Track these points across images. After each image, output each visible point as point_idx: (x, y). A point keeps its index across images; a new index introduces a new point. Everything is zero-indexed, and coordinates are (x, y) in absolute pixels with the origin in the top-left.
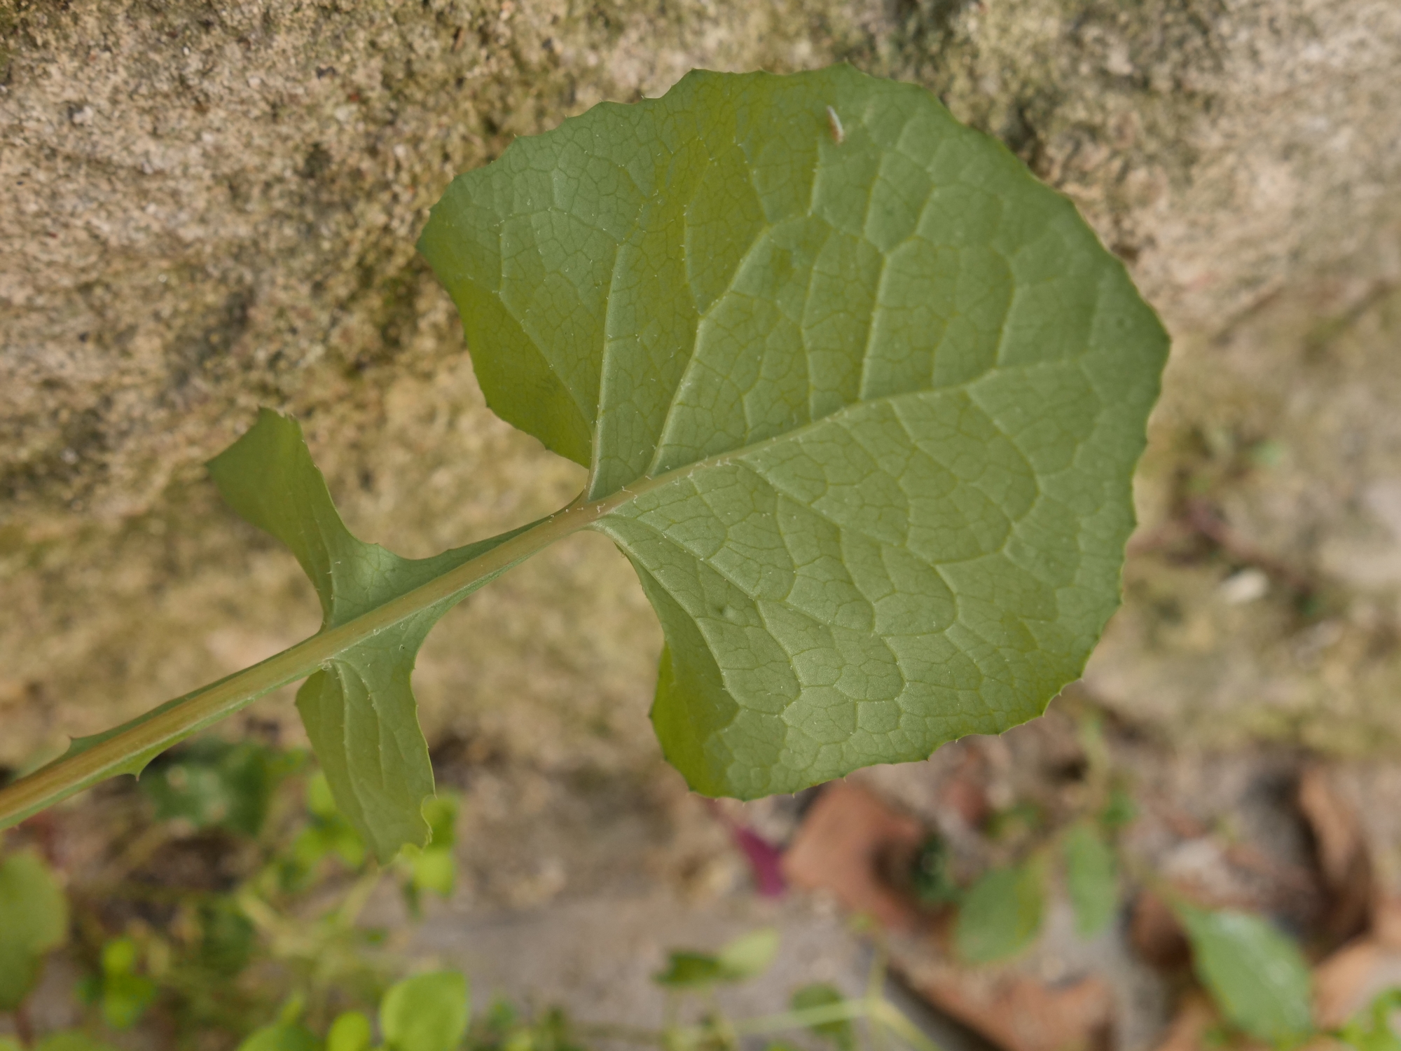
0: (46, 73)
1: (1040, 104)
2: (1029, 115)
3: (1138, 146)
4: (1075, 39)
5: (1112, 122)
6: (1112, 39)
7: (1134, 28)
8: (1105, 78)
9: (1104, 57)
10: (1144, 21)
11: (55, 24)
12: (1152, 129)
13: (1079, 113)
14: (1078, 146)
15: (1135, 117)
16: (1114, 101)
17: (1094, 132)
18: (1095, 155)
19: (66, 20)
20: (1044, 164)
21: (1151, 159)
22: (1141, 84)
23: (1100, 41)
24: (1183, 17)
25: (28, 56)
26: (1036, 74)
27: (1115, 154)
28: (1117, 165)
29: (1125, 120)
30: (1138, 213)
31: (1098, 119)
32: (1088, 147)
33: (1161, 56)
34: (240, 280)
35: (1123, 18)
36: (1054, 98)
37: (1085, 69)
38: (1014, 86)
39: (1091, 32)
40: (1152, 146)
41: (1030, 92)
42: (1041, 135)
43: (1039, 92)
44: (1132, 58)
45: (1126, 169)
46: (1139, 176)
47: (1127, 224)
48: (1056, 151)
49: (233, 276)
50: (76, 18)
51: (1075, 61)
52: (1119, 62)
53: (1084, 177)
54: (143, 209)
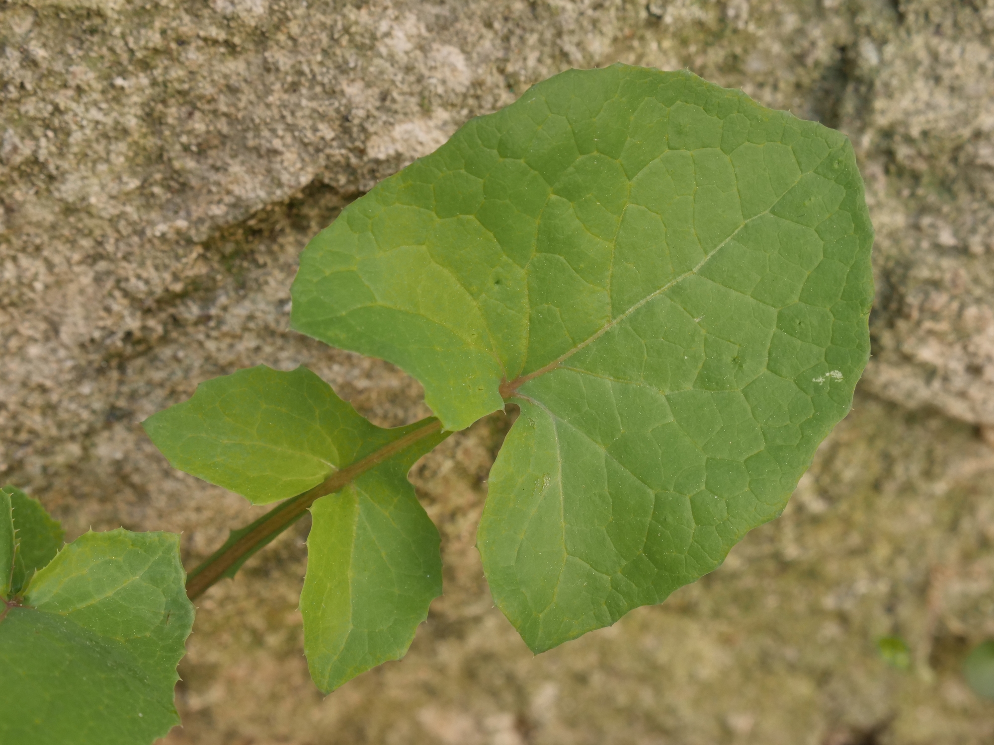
0: (266, 283)
1: (899, 271)
2: (894, 279)
3: (968, 292)
4: (917, 227)
5: (948, 276)
6: (940, 223)
7: (953, 215)
8: (939, 249)
9: (936, 236)
10: (959, 210)
11: (270, 252)
12: (976, 281)
13: (924, 273)
14: (927, 295)
15: (963, 272)
16: (947, 263)
17: (936, 284)
18: (940, 300)
19: (275, 248)
20: (906, 310)
21: (979, 301)
22: (963, 251)
23: (933, 226)
24: (984, 204)
25: (254, 273)
26: (894, 252)
27: (953, 298)
28: (955, 305)
29: (956, 276)
30: (977, 339)
31: (937, 275)
32: (934, 295)
33: (973, 231)
34: (396, 417)
35: (946, 209)
36: (907, 265)
37: (925, 244)
38: (881, 261)
39: (926, 221)
40: (978, 292)
41: (891, 264)
42: (902, 289)
43: (898, 263)
44: (956, 234)
45: (962, 307)
46: (972, 312)
47: (971, 348)
48: (913, 299)
49: (391, 415)
50: (282, 247)
51: (918, 241)
52: (947, 238)
53: (935, 316)
54: (330, 368)
